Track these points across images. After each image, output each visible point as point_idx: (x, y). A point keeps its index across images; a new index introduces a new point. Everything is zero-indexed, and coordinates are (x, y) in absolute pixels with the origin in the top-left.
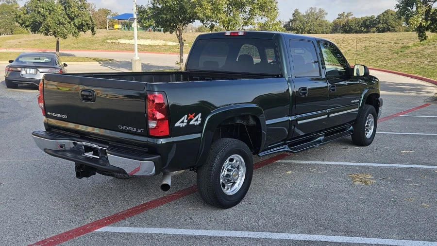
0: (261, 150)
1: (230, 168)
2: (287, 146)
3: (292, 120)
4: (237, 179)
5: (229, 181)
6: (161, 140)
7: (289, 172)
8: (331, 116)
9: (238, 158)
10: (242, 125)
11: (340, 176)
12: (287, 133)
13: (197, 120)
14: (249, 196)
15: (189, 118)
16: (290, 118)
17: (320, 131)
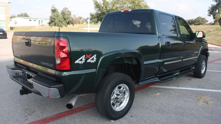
0: (141, 81)
1: (119, 93)
2: (157, 78)
3: (161, 62)
4: (123, 101)
5: (117, 102)
6: (65, 73)
7: (158, 94)
8: (184, 60)
9: (124, 87)
10: (128, 64)
11: (190, 98)
12: (158, 70)
13: (93, 59)
14: (132, 110)
15: (86, 58)
16: (160, 61)
17: (177, 69)
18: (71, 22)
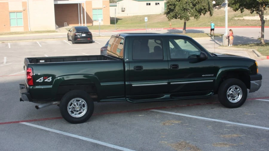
1: (76, 104)
5: (75, 110)
8: (172, 83)
13: (49, 80)
15: (44, 79)
16: (127, 83)
18: (205, 9)
